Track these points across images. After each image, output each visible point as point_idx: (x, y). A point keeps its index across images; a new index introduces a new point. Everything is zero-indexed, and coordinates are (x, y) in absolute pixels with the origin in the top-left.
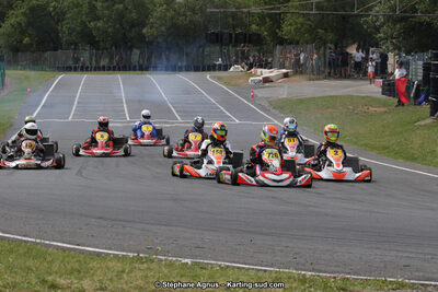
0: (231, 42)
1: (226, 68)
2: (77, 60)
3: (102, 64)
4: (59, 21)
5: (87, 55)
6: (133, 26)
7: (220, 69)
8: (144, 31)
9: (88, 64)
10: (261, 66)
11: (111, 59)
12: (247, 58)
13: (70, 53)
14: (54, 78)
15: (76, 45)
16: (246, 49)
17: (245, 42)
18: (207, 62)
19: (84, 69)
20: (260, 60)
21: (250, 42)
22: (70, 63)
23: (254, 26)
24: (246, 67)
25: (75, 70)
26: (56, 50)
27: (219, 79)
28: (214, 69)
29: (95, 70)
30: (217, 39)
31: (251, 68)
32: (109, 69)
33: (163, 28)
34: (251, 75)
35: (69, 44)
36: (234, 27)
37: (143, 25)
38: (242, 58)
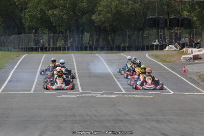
0: (166, 26)
1: (162, 47)
2: (37, 42)
3: (58, 45)
4: (22, 10)
5: (45, 37)
6: (84, 13)
7: (157, 49)
8: (94, 17)
9: (47, 45)
10: (191, 46)
11: (66, 41)
12: (180, 39)
13: (32, 36)
14: (19, 56)
15: (37, 29)
16: (179, 32)
17: (178, 26)
18: (146, 43)
19: (44, 49)
20: (191, 41)
21: (182, 26)
22: (32, 44)
23: (185, 13)
24: (179, 47)
25: (36, 50)
26: (20, 33)
27: (156, 57)
28: (152, 49)
29: (52, 50)
30: (155, 23)
31: (183, 47)
32: (64, 49)
33: (109, 15)
34: (183, 53)
35: (30, 29)
36: (168, 14)
37: (92, 12)
38: (176, 39)
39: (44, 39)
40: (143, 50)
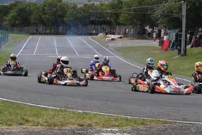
0: (99, 24)
1: (97, 34)
2: (37, 30)
3: (47, 32)
4: (29, 15)
5: (41, 28)
6: (60, 17)
7: (94, 35)
8: (64, 19)
9: (41, 32)
10: (111, 34)
11: (51, 30)
12: (105, 30)
13: (35, 27)
14: (28, 37)
15: (37, 24)
16: (105, 27)
17: (104, 24)
18: (89, 32)
19: (40, 34)
20: (110, 31)
21: (106, 24)
22: (35, 31)
23: (108, 18)
24: (105, 34)
26: (29, 26)
27: (94, 39)
28: (92, 35)
29: (44, 34)
30: (93, 23)
31: (107, 34)
32: (50, 34)
33: (72, 18)
34: (107, 37)
35: (34, 24)
36: (100, 18)
37: (63, 16)
38: (103, 30)
39: (40, 29)
40: (88, 35)
